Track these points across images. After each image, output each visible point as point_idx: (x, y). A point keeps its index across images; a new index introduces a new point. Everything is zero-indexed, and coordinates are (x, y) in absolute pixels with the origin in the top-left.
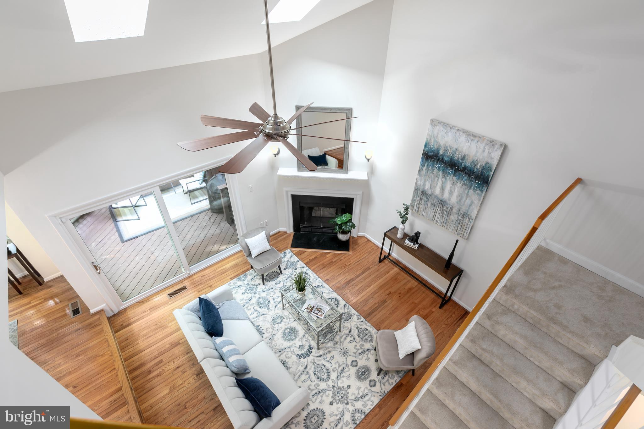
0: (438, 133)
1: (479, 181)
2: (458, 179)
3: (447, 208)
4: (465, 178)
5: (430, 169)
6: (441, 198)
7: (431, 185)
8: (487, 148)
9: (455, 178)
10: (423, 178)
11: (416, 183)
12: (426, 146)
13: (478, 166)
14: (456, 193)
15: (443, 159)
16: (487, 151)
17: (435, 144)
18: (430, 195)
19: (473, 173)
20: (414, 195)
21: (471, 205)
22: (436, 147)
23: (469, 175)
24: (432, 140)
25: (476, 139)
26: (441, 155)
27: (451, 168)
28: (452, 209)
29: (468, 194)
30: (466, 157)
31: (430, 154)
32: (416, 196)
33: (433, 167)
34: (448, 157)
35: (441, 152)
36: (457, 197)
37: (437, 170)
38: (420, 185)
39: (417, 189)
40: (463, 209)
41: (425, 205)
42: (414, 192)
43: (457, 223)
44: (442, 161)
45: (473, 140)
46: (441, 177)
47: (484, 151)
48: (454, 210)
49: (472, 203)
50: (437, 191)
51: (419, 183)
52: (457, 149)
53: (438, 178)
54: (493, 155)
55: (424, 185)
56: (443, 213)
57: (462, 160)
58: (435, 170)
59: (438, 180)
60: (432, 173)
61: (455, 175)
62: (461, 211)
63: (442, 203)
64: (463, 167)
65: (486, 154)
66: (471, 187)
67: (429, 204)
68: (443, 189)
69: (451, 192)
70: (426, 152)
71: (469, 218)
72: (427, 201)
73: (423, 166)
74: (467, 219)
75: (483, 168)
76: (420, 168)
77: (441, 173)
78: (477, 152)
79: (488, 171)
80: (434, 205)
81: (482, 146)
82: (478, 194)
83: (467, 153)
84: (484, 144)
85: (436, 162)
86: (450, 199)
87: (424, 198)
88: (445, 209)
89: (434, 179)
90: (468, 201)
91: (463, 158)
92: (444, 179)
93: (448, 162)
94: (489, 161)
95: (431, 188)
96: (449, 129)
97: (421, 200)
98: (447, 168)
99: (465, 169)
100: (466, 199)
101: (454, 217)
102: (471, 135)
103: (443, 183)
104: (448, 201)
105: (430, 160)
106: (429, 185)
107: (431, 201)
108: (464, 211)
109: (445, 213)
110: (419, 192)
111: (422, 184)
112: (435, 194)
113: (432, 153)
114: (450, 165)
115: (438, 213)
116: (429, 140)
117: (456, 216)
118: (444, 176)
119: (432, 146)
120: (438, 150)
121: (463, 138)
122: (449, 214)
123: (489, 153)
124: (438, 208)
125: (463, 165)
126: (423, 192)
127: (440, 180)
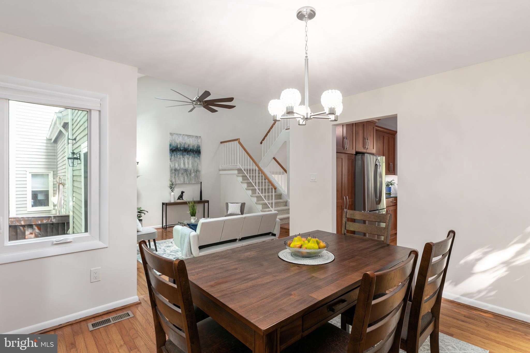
0: (175, 138)
1: (197, 153)
2: (189, 155)
3: (189, 172)
4: (192, 154)
5: (176, 156)
6: (184, 168)
7: (178, 164)
8: (196, 139)
9: (188, 156)
10: (173, 163)
11: (170, 167)
12: (170, 145)
13: (195, 147)
14: (190, 163)
15: (180, 149)
16: (196, 140)
17: (175, 143)
18: (179, 170)
19: (194, 150)
20: (171, 174)
21: (197, 165)
22: (176, 145)
23: (193, 152)
24: (173, 142)
25: (191, 137)
26: (179, 148)
27: (185, 152)
28: (191, 171)
29: (195, 161)
30: (190, 145)
31: (174, 149)
32: (172, 174)
33: (177, 155)
34: (182, 147)
35: (179, 146)
36: (191, 164)
37: (179, 155)
38: (173, 167)
39: (171, 170)
40: (195, 169)
41: (178, 176)
42: (170, 172)
43: (195, 177)
44: (180, 150)
45: (190, 137)
46: (182, 158)
47: (195, 140)
48: (192, 171)
49: (198, 164)
50: (182, 166)
51: (172, 166)
52: (185, 143)
53: (181, 159)
54: (199, 141)
55: (175, 165)
56: (188, 176)
57: (189, 147)
58: (178, 156)
59: (181, 160)
60: (177, 158)
61: (187, 154)
62: (195, 170)
63: (186, 170)
64: (190, 150)
65: (196, 141)
66: (195, 157)
67: (180, 175)
68: (184, 164)
69: (188, 163)
70: (171, 149)
71: (199, 172)
72: (178, 174)
73: (172, 156)
74: (198, 172)
75: (197, 147)
76: (171, 157)
77: (181, 156)
78: (193, 142)
79: (199, 148)
80: (182, 174)
81: (194, 139)
82: (199, 159)
83: (189, 143)
84: (194, 138)
85: (178, 152)
86: (189, 167)
87: (177, 173)
88: (188, 173)
89: (179, 160)
90: (196, 164)
91: (189, 146)
92: (183, 158)
93: (183, 150)
94: (198, 144)
95: (179, 166)
96: (179, 135)
97: (175, 175)
98: (183, 153)
99: (191, 150)
100: (195, 163)
101: (193, 175)
102: (189, 136)
103: (183, 160)
104: (188, 168)
105: (174, 152)
106: (177, 164)
107: (180, 172)
108: (196, 169)
109: (189, 175)
110: (173, 171)
111: (173, 165)
112: (182, 168)
113: (175, 148)
114: (184, 151)
115: (185, 177)
116: (171, 142)
117: (193, 174)
118: (183, 157)
119: (174, 145)
120: (177, 146)
121: (186, 138)
122: (190, 174)
123: (197, 141)
124: (185, 174)
125: (189, 149)
126: (176, 170)
127: (182, 160)
